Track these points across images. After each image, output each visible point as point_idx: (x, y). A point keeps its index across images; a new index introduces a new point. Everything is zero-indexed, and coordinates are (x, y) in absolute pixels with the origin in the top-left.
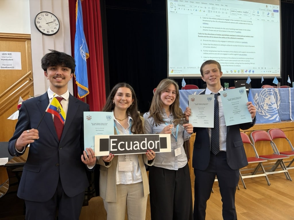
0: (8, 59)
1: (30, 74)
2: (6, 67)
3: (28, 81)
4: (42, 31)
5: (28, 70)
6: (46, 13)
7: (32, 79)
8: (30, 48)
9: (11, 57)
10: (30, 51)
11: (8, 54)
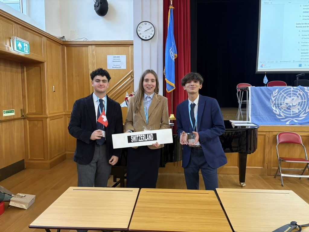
0: (117, 60)
1: (132, 72)
2: (116, 67)
3: (130, 78)
4: (142, 37)
5: (130, 69)
6: (145, 22)
7: (133, 76)
8: (132, 51)
9: (119, 59)
10: (132, 54)
11: (118, 57)
